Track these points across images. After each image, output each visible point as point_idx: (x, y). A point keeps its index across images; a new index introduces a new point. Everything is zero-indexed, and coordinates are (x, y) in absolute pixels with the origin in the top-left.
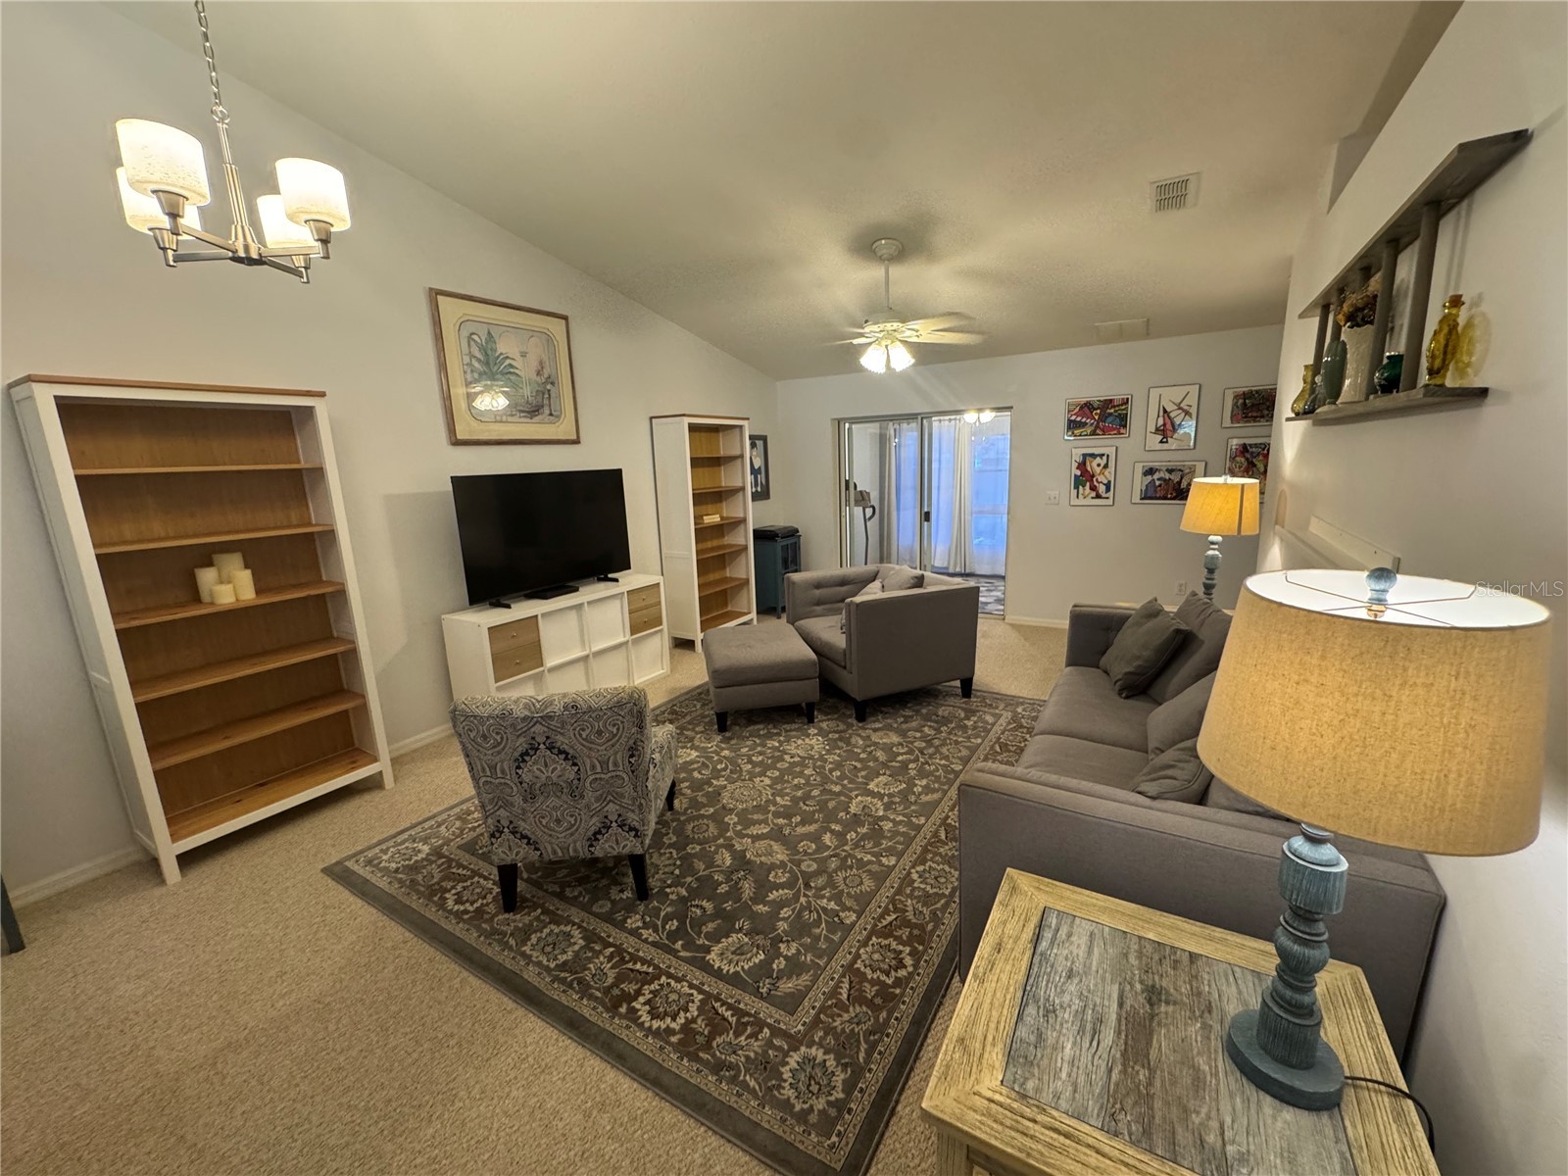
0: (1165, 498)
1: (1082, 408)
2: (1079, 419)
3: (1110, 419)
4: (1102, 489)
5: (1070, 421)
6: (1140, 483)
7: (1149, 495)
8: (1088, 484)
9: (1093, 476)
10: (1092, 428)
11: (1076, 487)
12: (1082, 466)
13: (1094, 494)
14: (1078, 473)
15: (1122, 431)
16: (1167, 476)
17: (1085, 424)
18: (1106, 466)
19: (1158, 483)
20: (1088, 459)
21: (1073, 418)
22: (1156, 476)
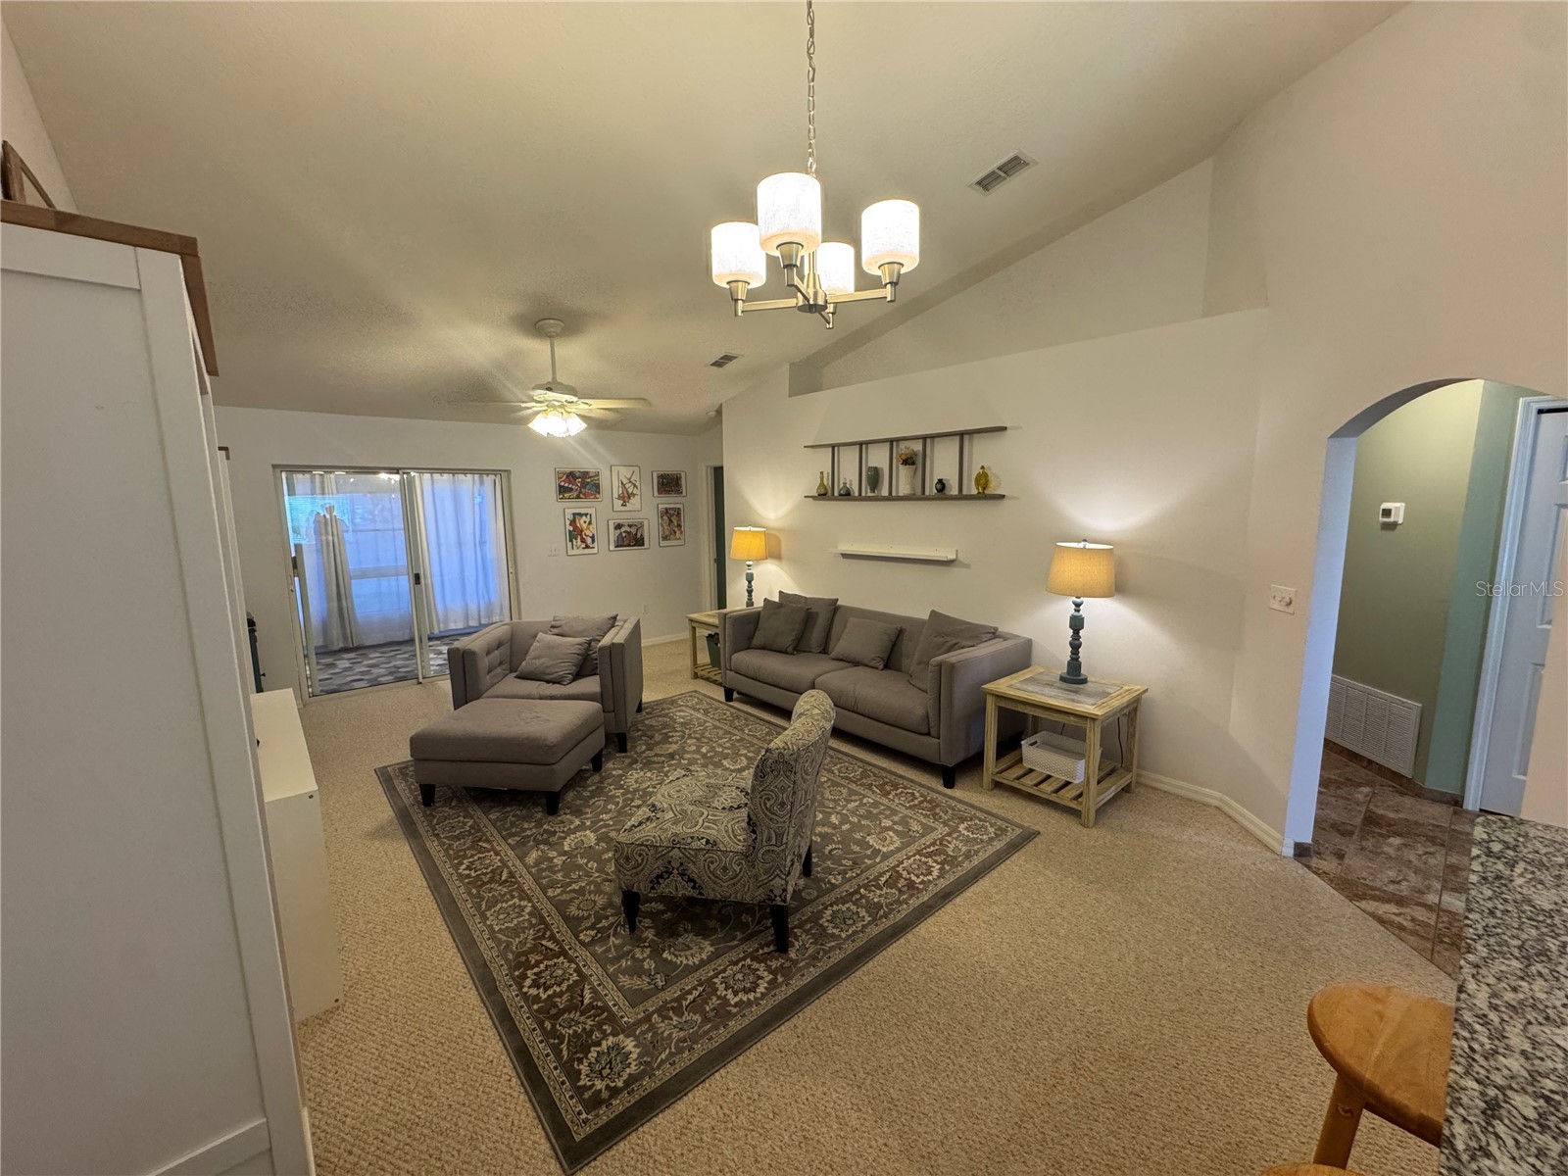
0: (629, 546)
1: (568, 476)
2: (566, 485)
3: (588, 487)
4: (589, 540)
5: (560, 487)
6: (613, 535)
7: (621, 543)
8: (579, 538)
9: (582, 531)
10: (577, 493)
11: (571, 540)
12: (573, 523)
13: (584, 545)
14: (571, 529)
15: (598, 496)
16: (629, 529)
17: (571, 490)
18: (590, 523)
19: (624, 535)
20: (577, 517)
21: (562, 484)
22: (623, 530)
